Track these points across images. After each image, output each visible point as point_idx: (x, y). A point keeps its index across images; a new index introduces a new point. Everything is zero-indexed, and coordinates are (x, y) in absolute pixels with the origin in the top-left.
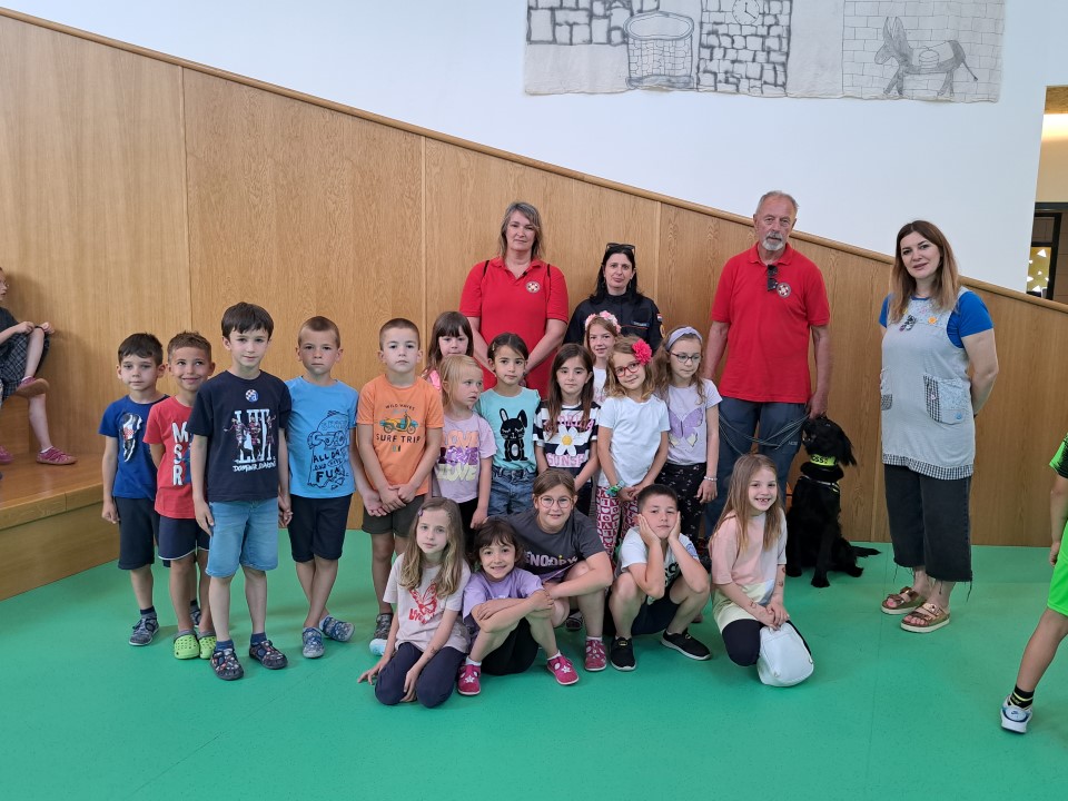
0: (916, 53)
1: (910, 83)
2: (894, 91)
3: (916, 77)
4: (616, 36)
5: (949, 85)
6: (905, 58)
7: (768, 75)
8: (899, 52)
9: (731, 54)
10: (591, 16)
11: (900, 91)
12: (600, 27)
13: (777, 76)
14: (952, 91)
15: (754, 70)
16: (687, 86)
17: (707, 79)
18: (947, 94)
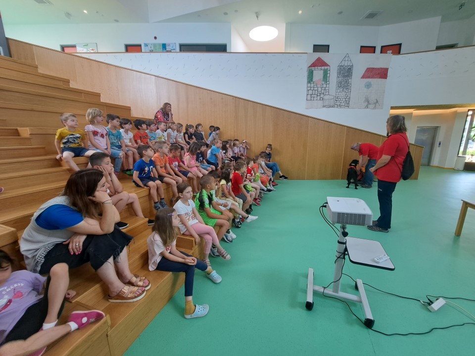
0: (370, 101)
1: (369, 106)
2: (367, 107)
4: (321, 99)
5: (375, 106)
6: (368, 102)
7: (346, 105)
8: (368, 101)
9: (340, 102)
10: (317, 96)
12: (319, 97)
13: (347, 105)
15: (344, 104)
16: (332, 107)
17: (336, 106)
18: (375, 108)
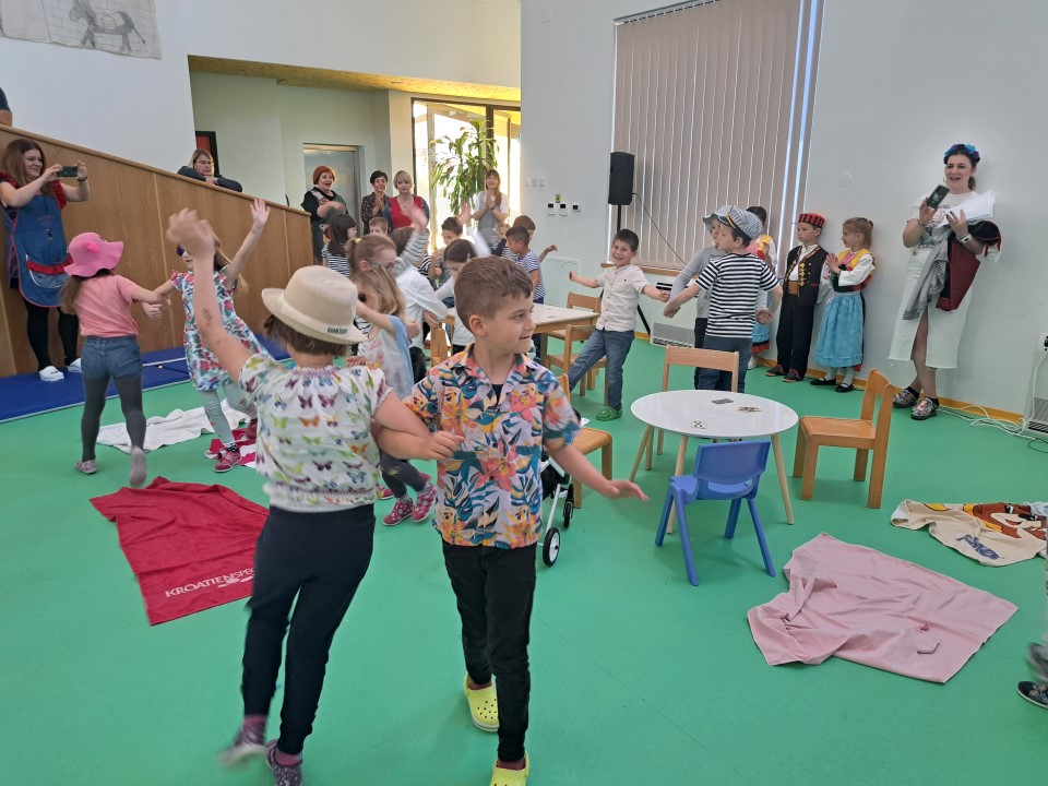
0: (99, 17)
1: (99, 38)
2: (88, 43)
3: (103, 35)
6: (91, 19)
8: (86, 14)
11: (93, 43)
14: (129, 48)
18: (126, 51)
